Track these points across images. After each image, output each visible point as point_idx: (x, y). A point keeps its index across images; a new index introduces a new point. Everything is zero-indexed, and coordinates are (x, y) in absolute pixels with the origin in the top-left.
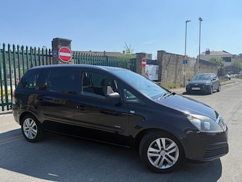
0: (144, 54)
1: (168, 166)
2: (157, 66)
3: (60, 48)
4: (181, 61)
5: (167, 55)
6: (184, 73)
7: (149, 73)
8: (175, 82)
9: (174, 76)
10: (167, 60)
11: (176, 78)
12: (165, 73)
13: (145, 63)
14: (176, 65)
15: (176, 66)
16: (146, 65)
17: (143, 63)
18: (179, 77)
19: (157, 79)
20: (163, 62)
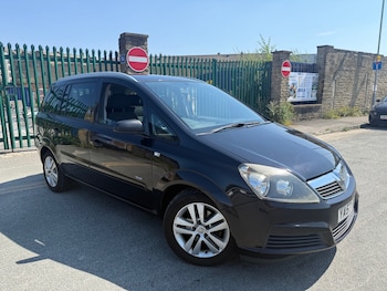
0: (288, 53)
1: (210, 255)
2: (314, 75)
3: (130, 48)
4: (368, 65)
5: (336, 55)
6: (373, 88)
7: (297, 87)
8: (352, 105)
9: (350, 93)
10: (337, 62)
11: (355, 97)
12: (331, 88)
13: (288, 69)
14: (357, 72)
15: (357, 76)
16: (292, 74)
17: (284, 69)
18: (361, 95)
19: (314, 98)
20: (327, 68)
